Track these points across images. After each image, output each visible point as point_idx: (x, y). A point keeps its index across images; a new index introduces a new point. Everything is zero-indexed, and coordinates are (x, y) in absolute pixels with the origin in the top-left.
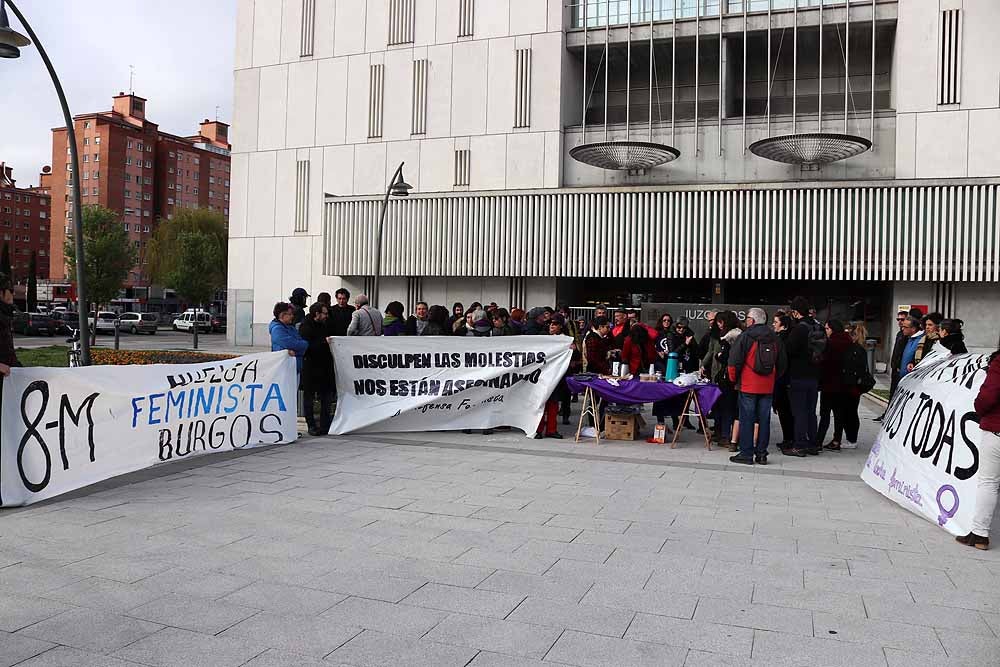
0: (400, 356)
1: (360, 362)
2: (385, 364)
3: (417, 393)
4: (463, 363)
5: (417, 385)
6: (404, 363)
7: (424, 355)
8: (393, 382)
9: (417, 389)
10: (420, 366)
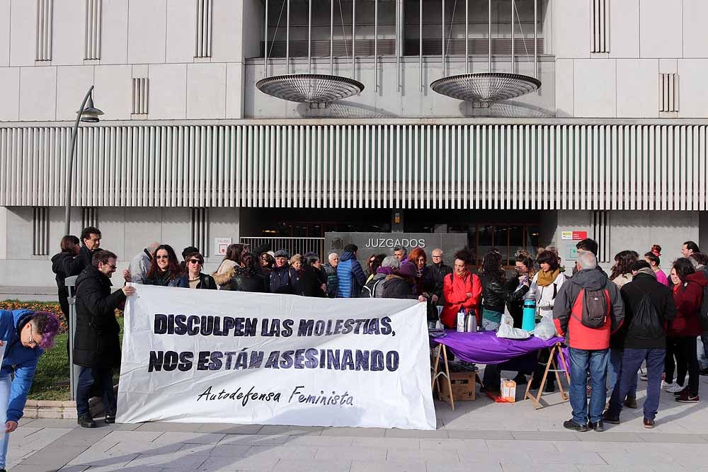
0: (218, 319)
1: (163, 324)
2: (196, 329)
4: (295, 332)
5: (234, 358)
6: (221, 329)
7: (248, 319)
8: (203, 355)
9: (234, 361)
10: (242, 334)
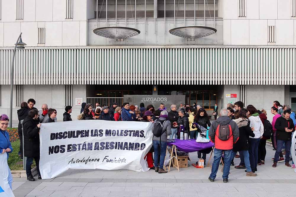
1: (54, 136)
2: (66, 136)
3: (81, 149)
4: (104, 135)
6: (76, 135)
7: (86, 131)
8: (69, 146)
9: (81, 147)
10: (83, 136)
